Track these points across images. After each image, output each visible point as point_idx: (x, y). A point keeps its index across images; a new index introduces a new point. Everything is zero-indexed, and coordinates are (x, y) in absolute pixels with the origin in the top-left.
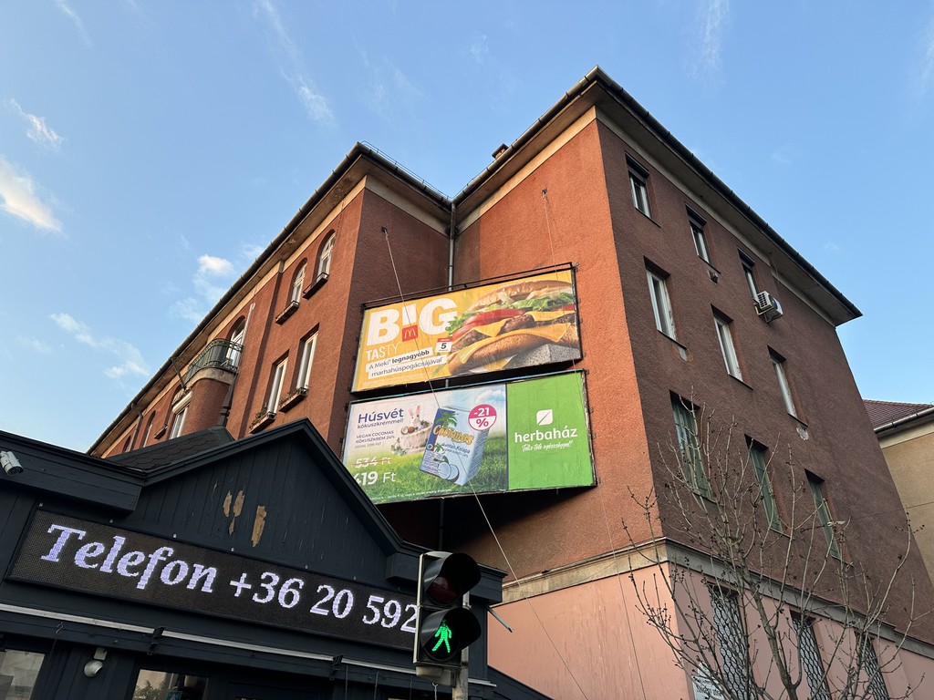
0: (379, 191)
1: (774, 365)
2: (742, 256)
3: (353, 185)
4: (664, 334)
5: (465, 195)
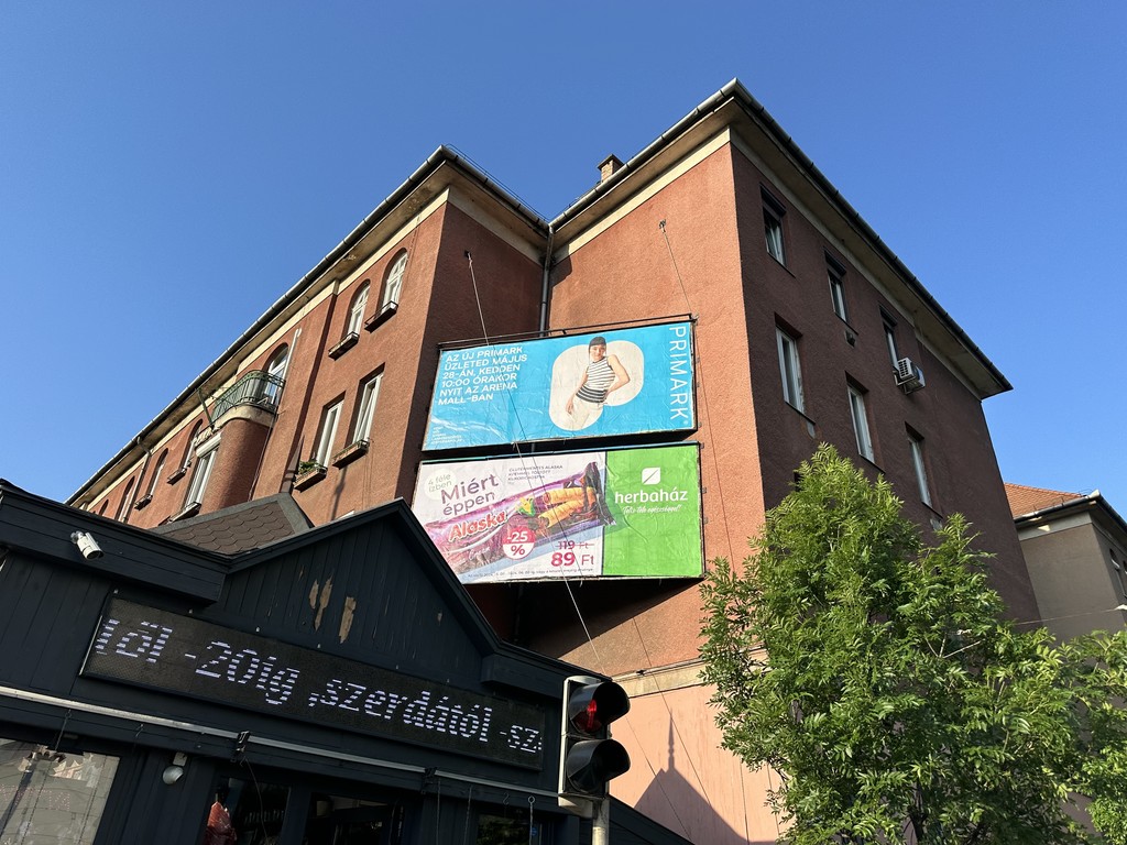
0: (465, 207)
1: (911, 444)
2: (884, 314)
3: (432, 195)
4: (792, 406)
5: (567, 218)
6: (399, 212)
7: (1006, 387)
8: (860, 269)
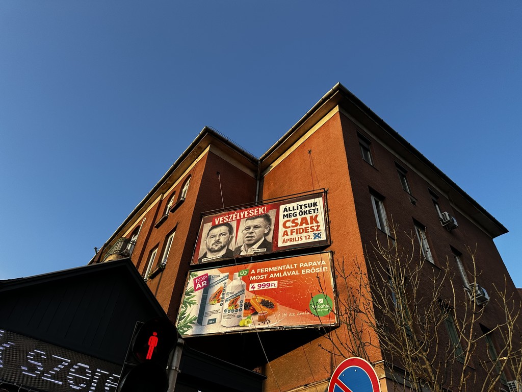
0: (217, 153)
1: (455, 257)
2: (431, 193)
3: (203, 149)
4: (382, 232)
5: (266, 155)
6: (188, 160)
7: (505, 231)
8: (415, 171)
